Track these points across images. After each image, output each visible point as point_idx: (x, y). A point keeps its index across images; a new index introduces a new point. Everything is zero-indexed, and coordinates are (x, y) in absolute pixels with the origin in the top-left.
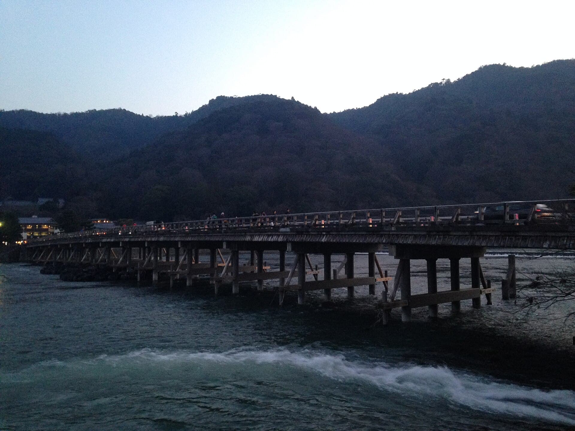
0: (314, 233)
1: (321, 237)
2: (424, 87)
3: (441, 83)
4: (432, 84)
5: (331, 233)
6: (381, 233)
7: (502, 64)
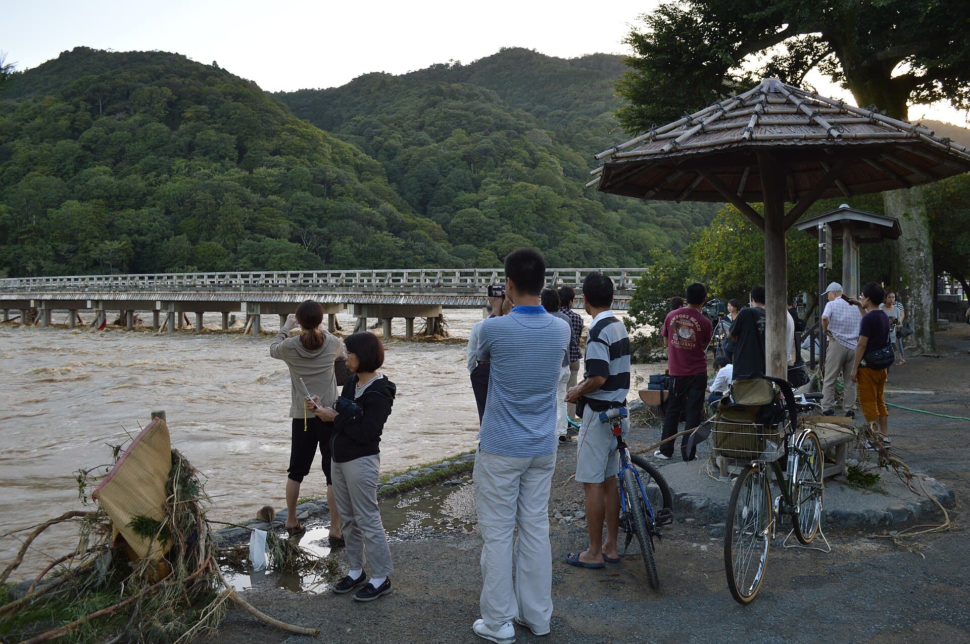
0: (388, 294)
1: (397, 298)
2: (423, 68)
3: (447, 65)
4: (434, 65)
5: (412, 294)
6: (475, 295)
7: (531, 50)
